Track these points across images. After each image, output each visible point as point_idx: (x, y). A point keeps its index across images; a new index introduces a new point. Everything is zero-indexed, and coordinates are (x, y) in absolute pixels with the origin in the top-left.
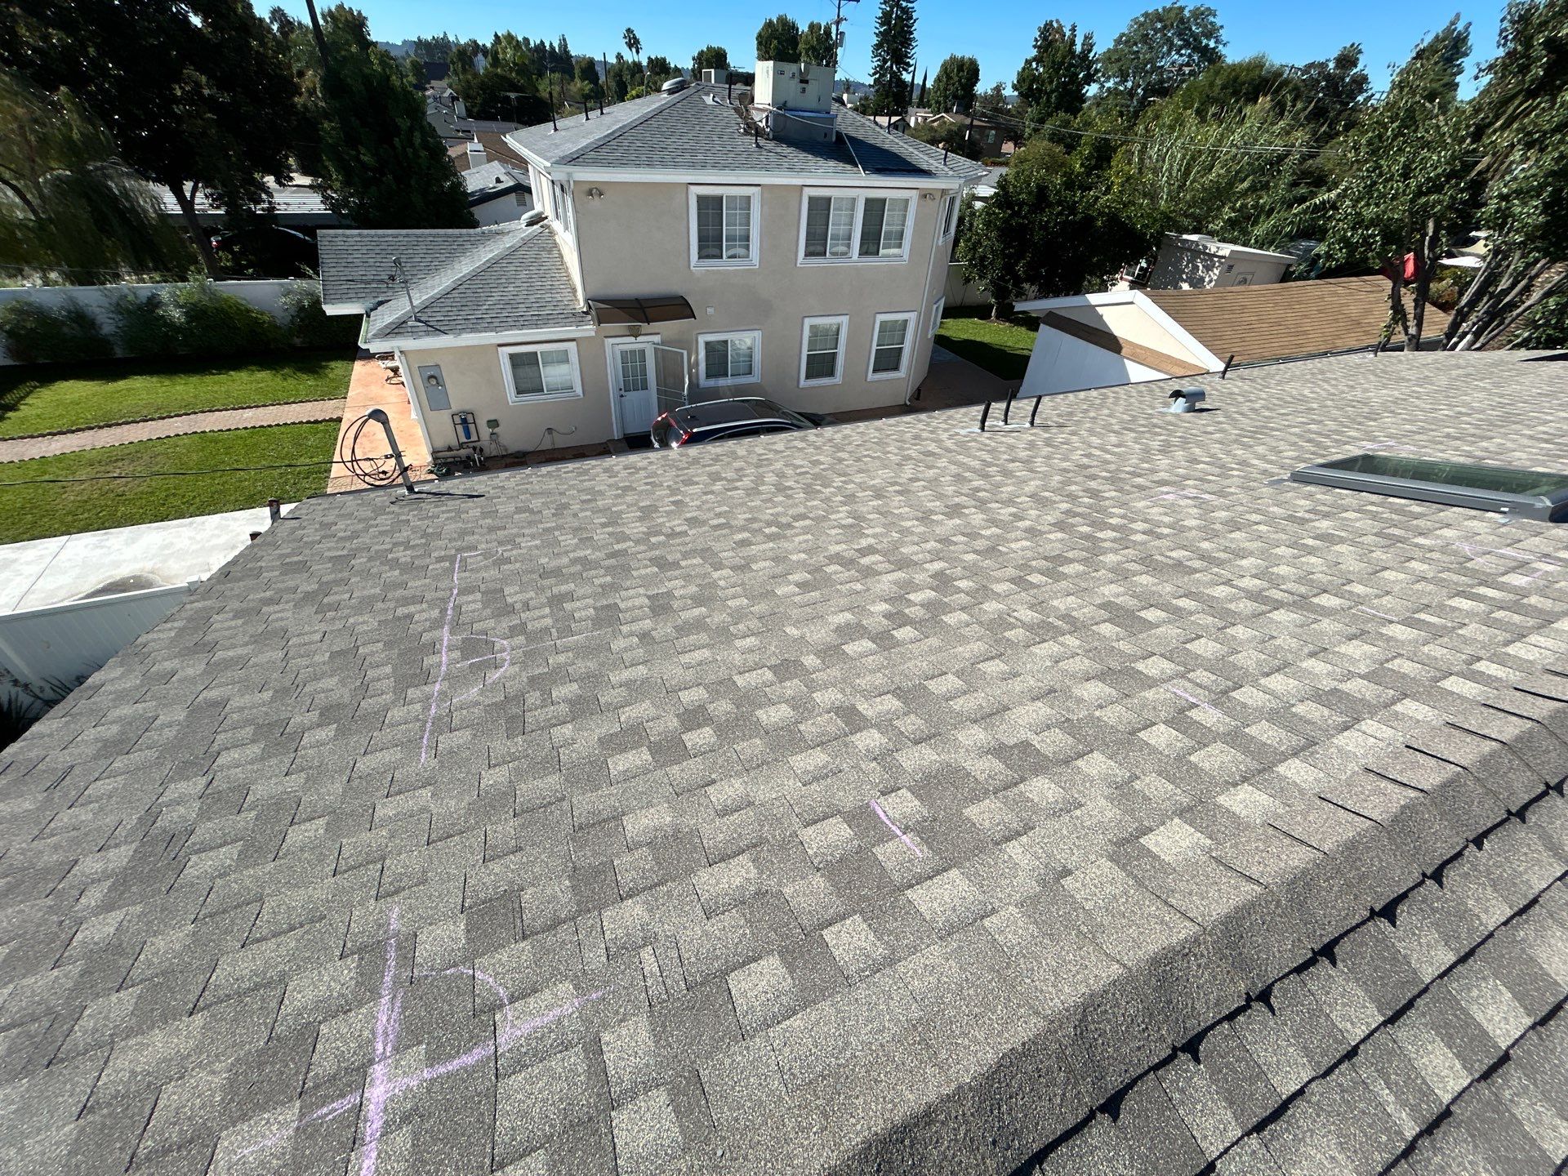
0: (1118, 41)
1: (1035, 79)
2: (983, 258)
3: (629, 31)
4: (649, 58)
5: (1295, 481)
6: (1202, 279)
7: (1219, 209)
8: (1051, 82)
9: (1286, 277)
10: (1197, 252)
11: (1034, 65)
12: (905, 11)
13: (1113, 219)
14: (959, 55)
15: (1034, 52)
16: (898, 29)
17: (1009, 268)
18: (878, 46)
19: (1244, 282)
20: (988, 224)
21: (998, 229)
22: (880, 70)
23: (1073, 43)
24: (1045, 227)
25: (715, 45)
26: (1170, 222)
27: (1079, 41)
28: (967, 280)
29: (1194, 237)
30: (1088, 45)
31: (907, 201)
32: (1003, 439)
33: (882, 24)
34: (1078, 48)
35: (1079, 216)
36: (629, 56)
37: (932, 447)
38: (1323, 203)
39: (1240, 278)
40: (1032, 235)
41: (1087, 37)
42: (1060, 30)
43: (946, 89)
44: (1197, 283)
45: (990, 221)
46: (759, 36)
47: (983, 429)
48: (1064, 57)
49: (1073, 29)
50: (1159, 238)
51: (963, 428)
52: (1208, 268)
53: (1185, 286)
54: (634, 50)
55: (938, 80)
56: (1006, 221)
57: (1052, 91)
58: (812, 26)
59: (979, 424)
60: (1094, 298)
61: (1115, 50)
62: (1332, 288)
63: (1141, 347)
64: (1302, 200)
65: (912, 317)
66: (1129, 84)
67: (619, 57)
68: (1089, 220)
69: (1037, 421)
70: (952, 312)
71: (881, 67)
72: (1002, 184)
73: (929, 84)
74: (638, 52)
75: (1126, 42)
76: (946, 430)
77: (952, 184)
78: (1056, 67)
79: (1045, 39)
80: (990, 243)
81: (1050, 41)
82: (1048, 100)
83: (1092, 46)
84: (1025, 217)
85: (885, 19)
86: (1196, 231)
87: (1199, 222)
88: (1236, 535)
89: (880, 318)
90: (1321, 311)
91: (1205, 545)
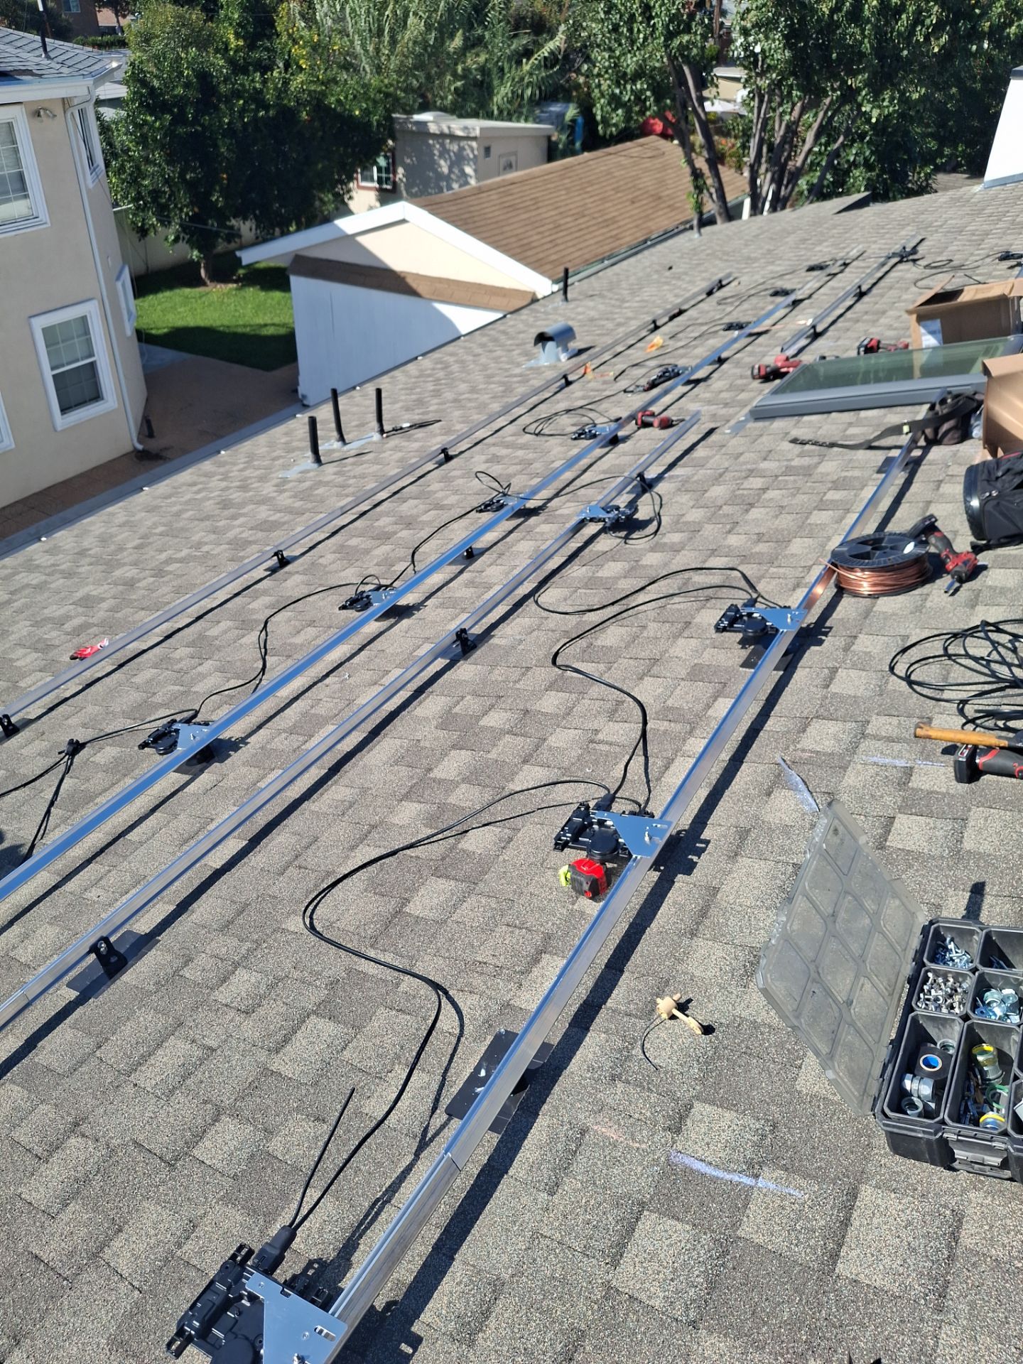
5: (757, 419)
31: (10, 126)
47: (318, 460)
51: (286, 467)
59: (309, 454)
60: (345, 225)
63: (448, 281)
65: (91, 310)
69: (387, 427)
70: (146, 284)
76: (262, 479)
77: (77, 89)
88: (755, 513)
89: (39, 324)
90: (617, 190)
91: (733, 540)
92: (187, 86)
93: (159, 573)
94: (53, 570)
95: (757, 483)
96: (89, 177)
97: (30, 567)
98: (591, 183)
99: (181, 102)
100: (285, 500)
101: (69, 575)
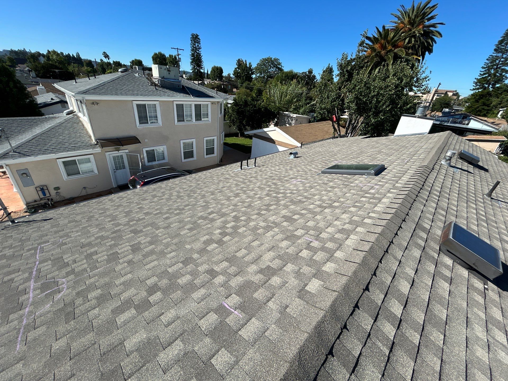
0: (258, 65)
1: (238, 73)
2: (233, 120)
3: (104, 52)
4: (113, 61)
5: (323, 173)
6: (291, 123)
7: (291, 106)
8: (243, 74)
9: (310, 122)
10: (288, 117)
11: (237, 69)
12: (198, 53)
13: (266, 108)
14: (216, 66)
15: (237, 66)
16: (197, 58)
17: (241, 122)
18: (192, 62)
19: (301, 123)
20: (233, 111)
21: (236, 112)
22: (194, 68)
23: (246, 65)
24: (249, 111)
25: (138, 59)
26: (280, 109)
27: (248, 64)
28: (230, 126)
29: (287, 113)
30: (251, 66)
31: (208, 105)
32: (248, 171)
33: (192, 57)
34: (248, 66)
35: (257, 108)
36: (105, 60)
37: (227, 176)
38: (313, 104)
39: (300, 122)
40: (246, 113)
41: (250, 64)
42: (242, 61)
43: (214, 75)
44: (290, 124)
45: (233, 110)
46: (153, 57)
47: (241, 169)
48: (245, 68)
49: (246, 61)
50: (278, 113)
51: (236, 169)
52: (292, 120)
53: (288, 125)
54: (107, 58)
55: (211, 72)
56: (238, 110)
57: (244, 76)
58: (170, 56)
59: (240, 167)
60: (265, 130)
61: (258, 67)
62: (320, 124)
63: (280, 142)
64: (309, 104)
65: (215, 138)
66: (263, 75)
67: (101, 60)
68: (260, 109)
69: (256, 165)
70: (227, 136)
72: (235, 100)
73: (209, 73)
74: (109, 59)
75: (260, 65)
76: (231, 171)
77: (221, 100)
78: (243, 70)
79: (239, 63)
80: (234, 116)
82: (243, 78)
84: (242, 109)
85: (193, 55)
86: (287, 111)
87: (287, 109)
88: (312, 190)
89: (205, 139)
90: (319, 130)
91: (305, 194)
92: (243, 102)
93: (205, 183)
94: (188, 180)
95: (316, 184)
96: (220, 115)
97: (185, 179)
98: (314, 128)
99: (241, 105)
100: (232, 175)
101: (190, 181)
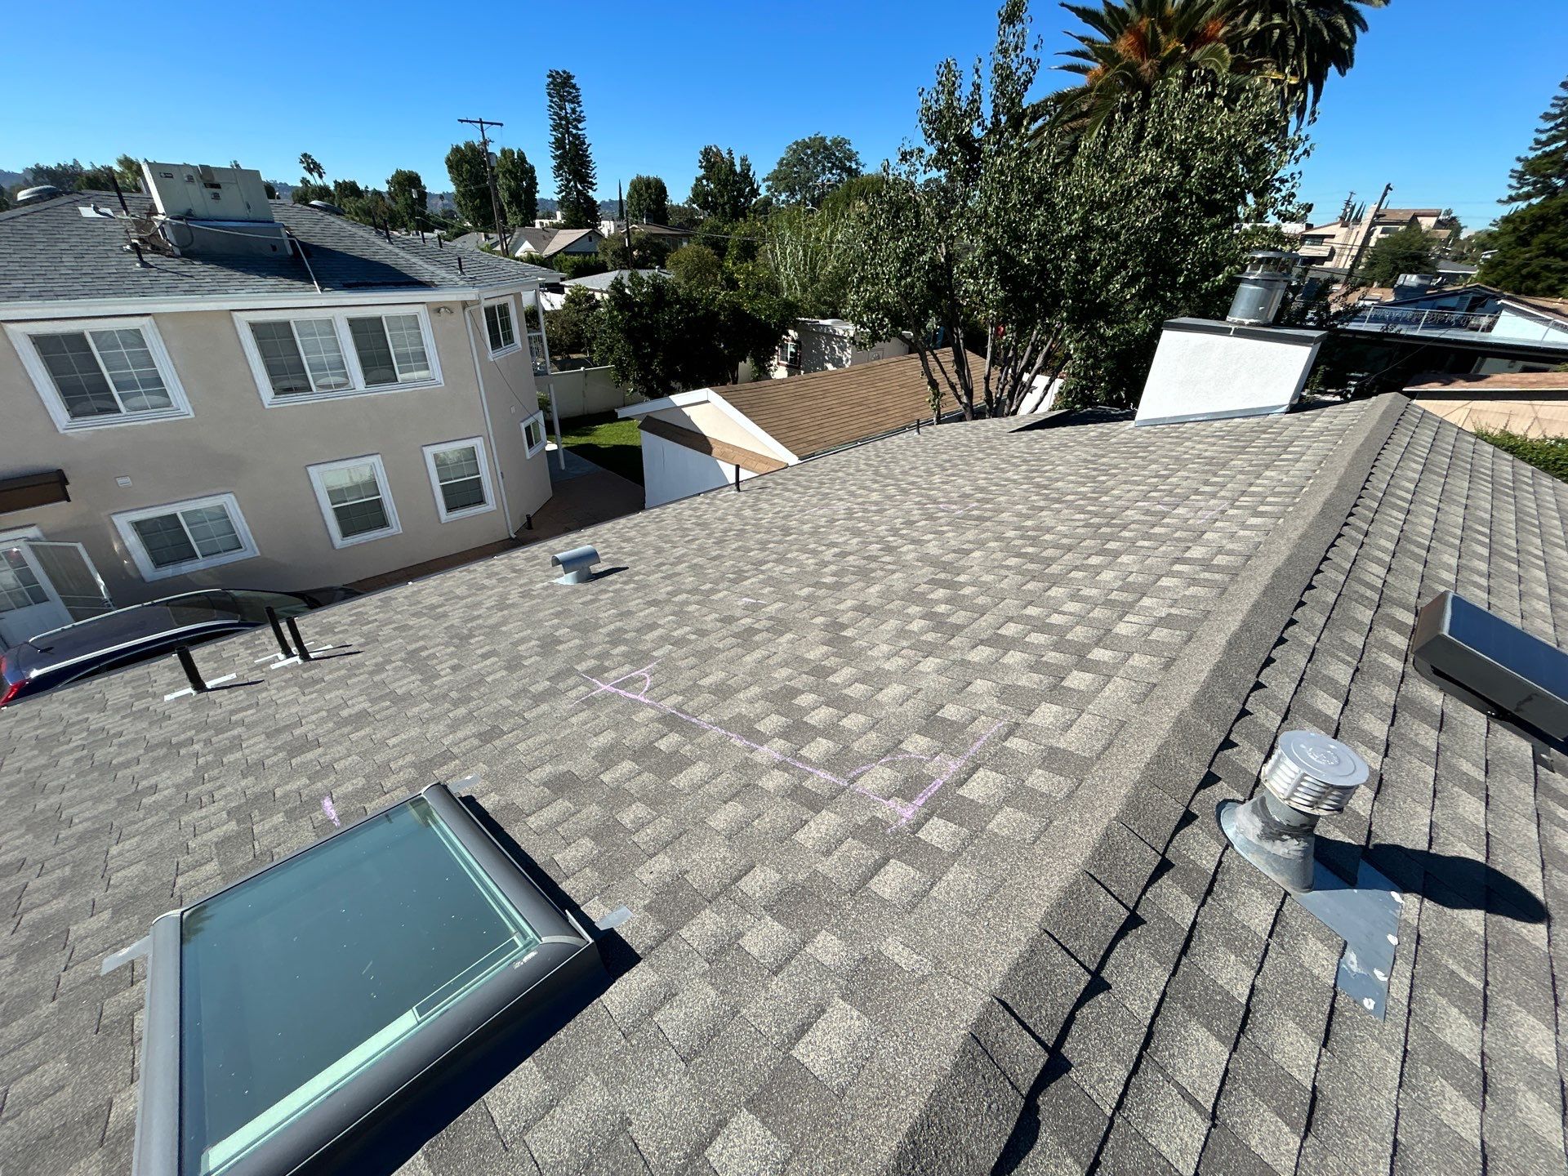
0: (781, 164)
1: (707, 194)
3: (305, 155)
4: (335, 182)
6: (841, 359)
8: (723, 196)
10: (831, 336)
11: (705, 182)
12: (576, 137)
14: (644, 175)
15: (702, 172)
16: (573, 152)
18: (558, 168)
22: (565, 188)
23: (733, 164)
27: (737, 162)
29: (828, 322)
30: (746, 168)
31: (416, 317)
33: (557, 149)
34: (738, 169)
41: (744, 160)
42: (718, 154)
43: (639, 204)
44: (838, 363)
46: (448, 161)
48: (727, 176)
49: (730, 153)
52: (843, 349)
54: (316, 175)
55: (630, 196)
57: (725, 204)
58: (503, 152)
60: (678, 399)
61: (780, 171)
65: (478, 443)
66: (798, 197)
67: (304, 181)
71: (566, 186)
73: (624, 198)
74: (321, 176)
75: (787, 165)
78: (723, 184)
79: (708, 161)
81: (712, 162)
82: (724, 209)
83: (749, 166)
85: (559, 144)
89: (429, 452)
96: (492, 354)
